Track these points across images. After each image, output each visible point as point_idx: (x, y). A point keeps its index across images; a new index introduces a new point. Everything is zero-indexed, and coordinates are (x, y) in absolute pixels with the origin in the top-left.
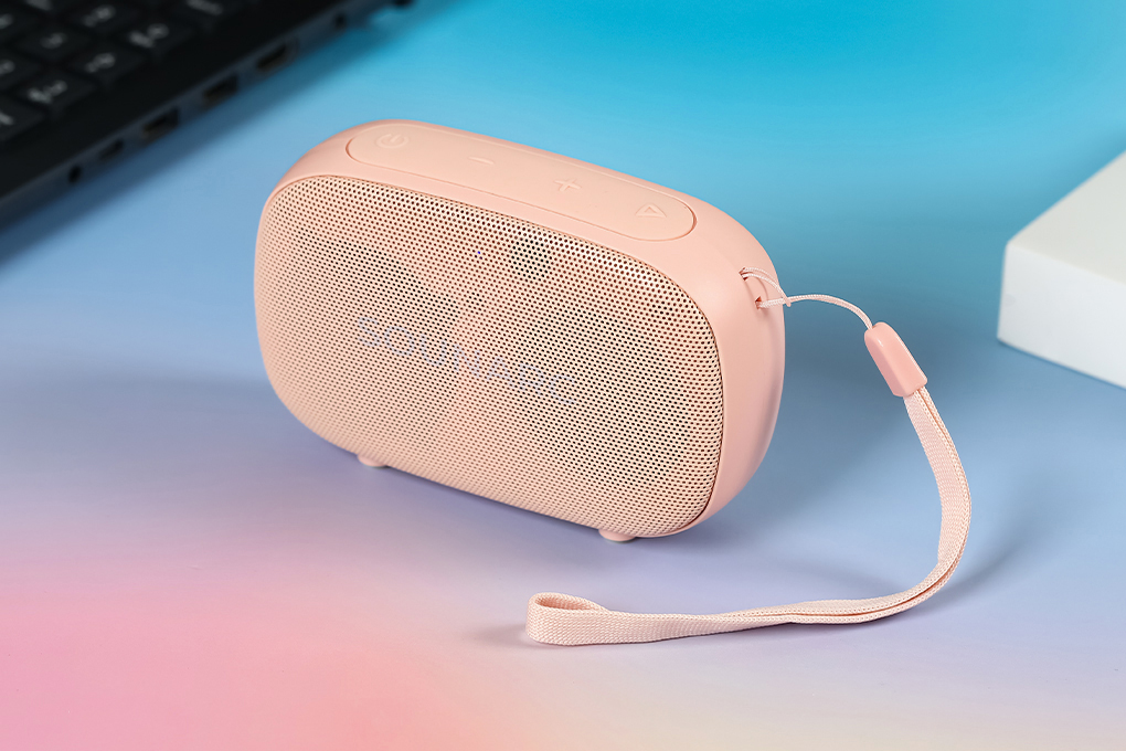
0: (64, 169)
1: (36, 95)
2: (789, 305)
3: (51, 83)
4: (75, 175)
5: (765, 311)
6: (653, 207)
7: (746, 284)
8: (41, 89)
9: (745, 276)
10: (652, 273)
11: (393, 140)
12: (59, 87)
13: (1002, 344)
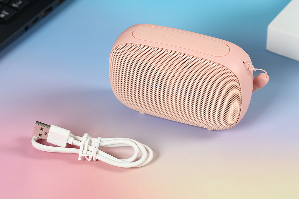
0: (23, 27)
1: (14, 5)
2: (255, 71)
3: (18, 2)
4: (26, 29)
5: (250, 71)
6: (218, 46)
7: (245, 65)
8: (15, 4)
9: (244, 63)
10: (221, 66)
11: (145, 32)
12: (20, 2)
13: (268, 51)
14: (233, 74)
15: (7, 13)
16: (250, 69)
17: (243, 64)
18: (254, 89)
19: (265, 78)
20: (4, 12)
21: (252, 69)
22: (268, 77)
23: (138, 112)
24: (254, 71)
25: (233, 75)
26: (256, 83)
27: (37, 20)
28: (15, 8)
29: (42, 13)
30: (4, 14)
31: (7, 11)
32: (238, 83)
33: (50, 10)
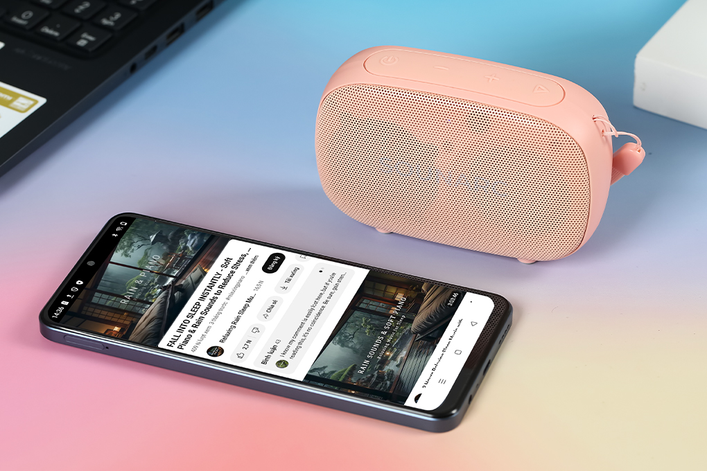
0: (127, 66)
1: (105, 22)
2: (617, 136)
3: (113, 16)
4: (134, 69)
5: (605, 138)
6: (542, 87)
7: (595, 124)
8: (108, 19)
9: (595, 120)
10: (549, 124)
11: (389, 60)
12: (118, 16)
13: (636, 108)
14: (574, 142)
15: (91, 38)
16: (606, 133)
17: (593, 123)
18: (614, 176)
19: (636, 152)
20: (85, 35)
21: (612, 132)
22: (643, 151)
23: (374, 228)
24: (613, 136)
25: (572, 143)
26: (618, 164)
27: (154, 51)
28: (107, 28)
29: (163, 38)
30: (85, 39)
31: (90, 34)
32: (584, 160)
33: (181, 30)
